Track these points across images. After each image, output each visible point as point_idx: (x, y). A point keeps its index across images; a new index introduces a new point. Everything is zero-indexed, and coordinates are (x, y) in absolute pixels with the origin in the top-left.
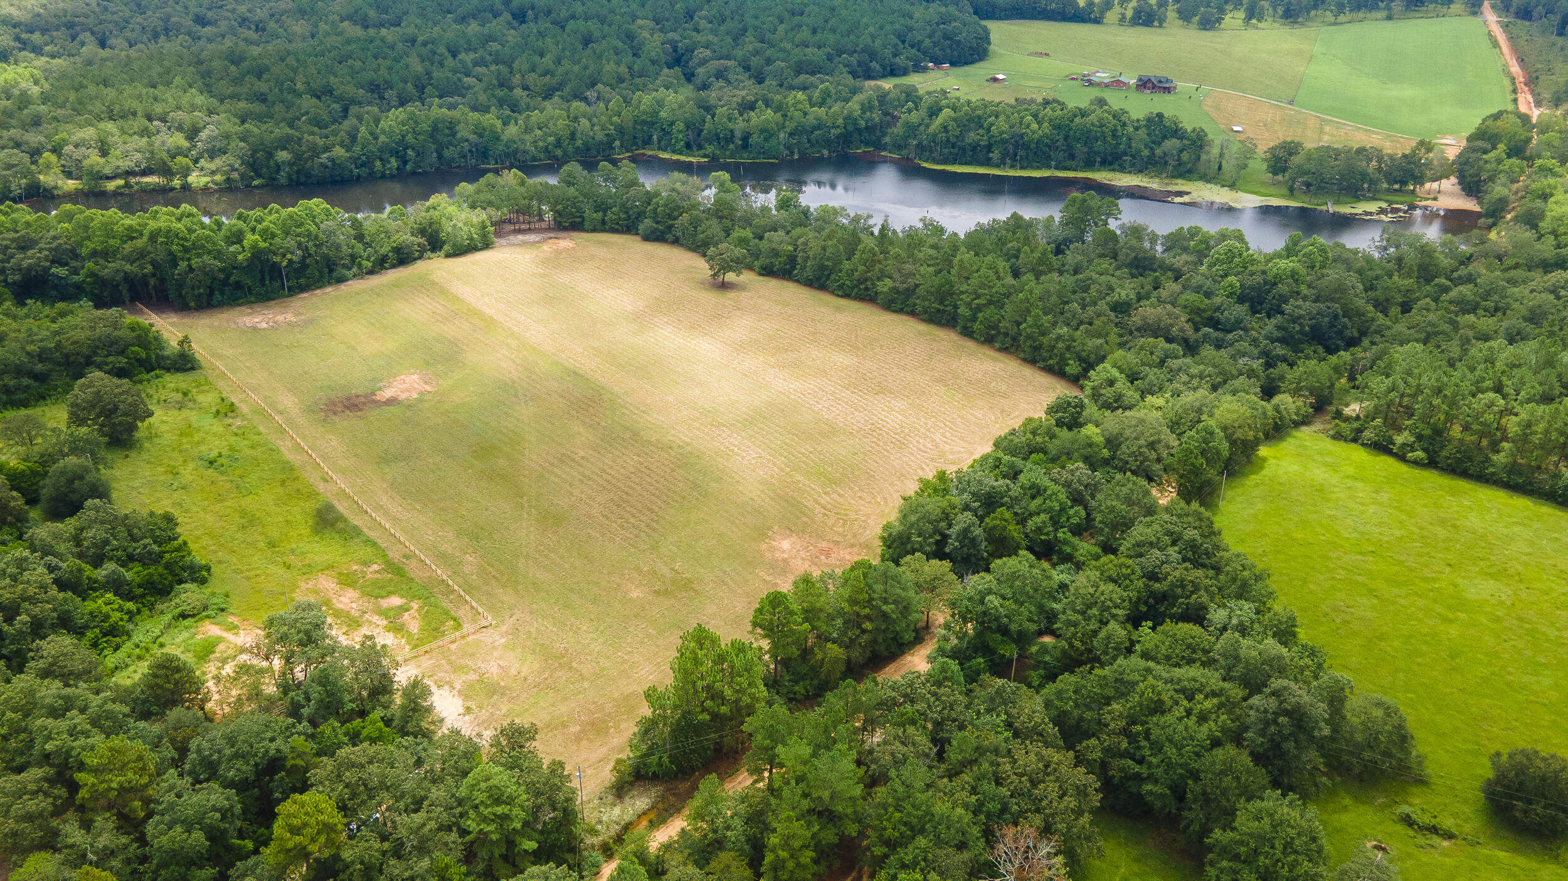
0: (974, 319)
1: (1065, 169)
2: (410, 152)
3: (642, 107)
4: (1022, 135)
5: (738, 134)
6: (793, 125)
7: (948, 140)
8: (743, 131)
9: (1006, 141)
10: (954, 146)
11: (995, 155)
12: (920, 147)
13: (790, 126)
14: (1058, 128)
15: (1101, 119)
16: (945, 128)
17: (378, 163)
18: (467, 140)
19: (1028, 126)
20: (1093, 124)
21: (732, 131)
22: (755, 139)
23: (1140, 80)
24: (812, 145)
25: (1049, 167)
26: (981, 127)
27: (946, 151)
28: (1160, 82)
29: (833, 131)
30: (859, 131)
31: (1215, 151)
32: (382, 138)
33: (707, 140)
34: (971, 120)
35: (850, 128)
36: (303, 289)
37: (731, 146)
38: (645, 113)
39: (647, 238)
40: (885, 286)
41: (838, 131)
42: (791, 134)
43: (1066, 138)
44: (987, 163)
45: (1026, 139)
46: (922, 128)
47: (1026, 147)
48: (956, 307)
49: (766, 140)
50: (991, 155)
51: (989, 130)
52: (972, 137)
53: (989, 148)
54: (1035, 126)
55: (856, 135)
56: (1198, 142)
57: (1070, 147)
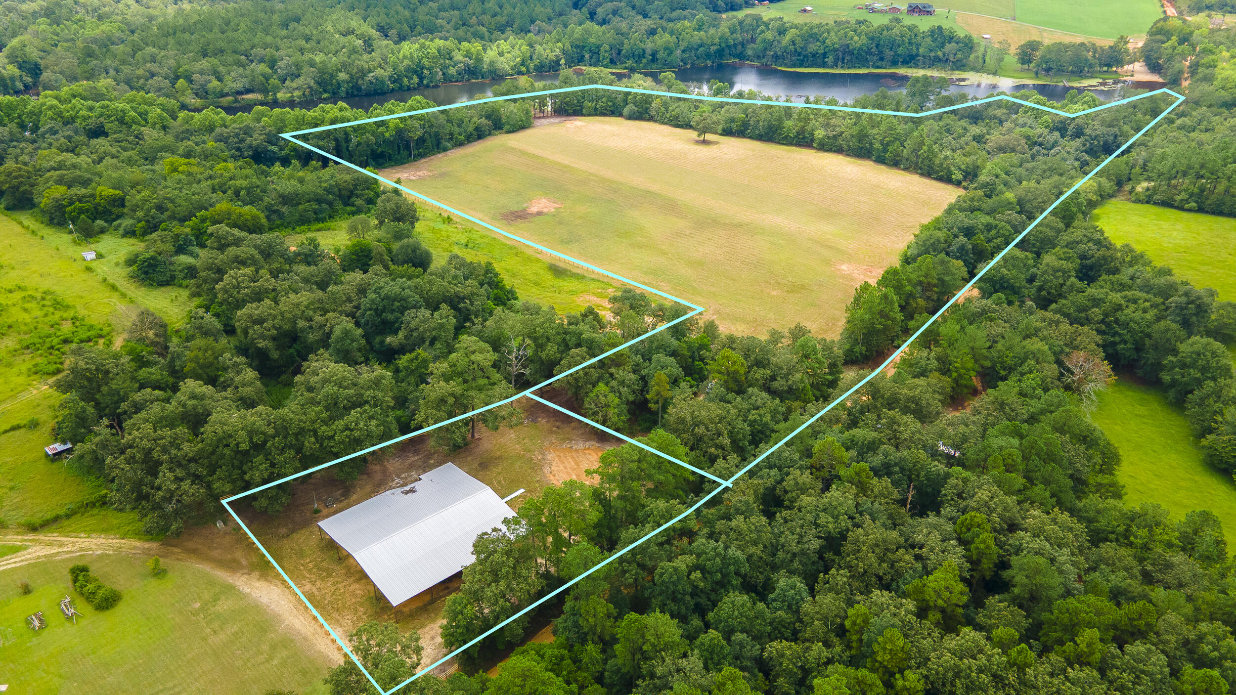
1: (878, 67)
2: (425, 71)
3: (575, 36)
4: (848, 46)
5: (649, 51)
6: (685, 44)
7: (796, 50)
8: (652, 50)
9: (837, 50)
10: (799, 54)
11: (830, 59)
12: (776, 57)
13: (683, 45)
14: (872, 39)
15: (901, 32)
16: (793, 43)
17: (405, 80)
18: (463, 62)
19: (852, 39)
20: (896, 35)
21: (644, 50)
22: (661, 55)
23: (911, 6)
24: (698, 58)
25: (868, 67)
26: (818, 40)
27: (795, 58)
28: (924, 7)
29: (712, 48)
30: (729, 47)
31: (982, 49)
32: (406, 62)
33: (626, 57)
34: (811, 36)
35: (723, 45)
36: (422, 156)
37: (644, 60)
38: (578, 39)
39: (630, 118)
41: (716, 47)
42: (684, 51)
43: (877, 46)
44: (824, 65)
45: (851, 48)
46: (775, 43)
47: (851, 53)
49: (669, 55)
50: (826, 60)
51: (824, 42)
52: (813, 47)
53: (825, 55)
54: (856, 38)
55: (727, 51)
56: (968, 45)
57: (881, 52)
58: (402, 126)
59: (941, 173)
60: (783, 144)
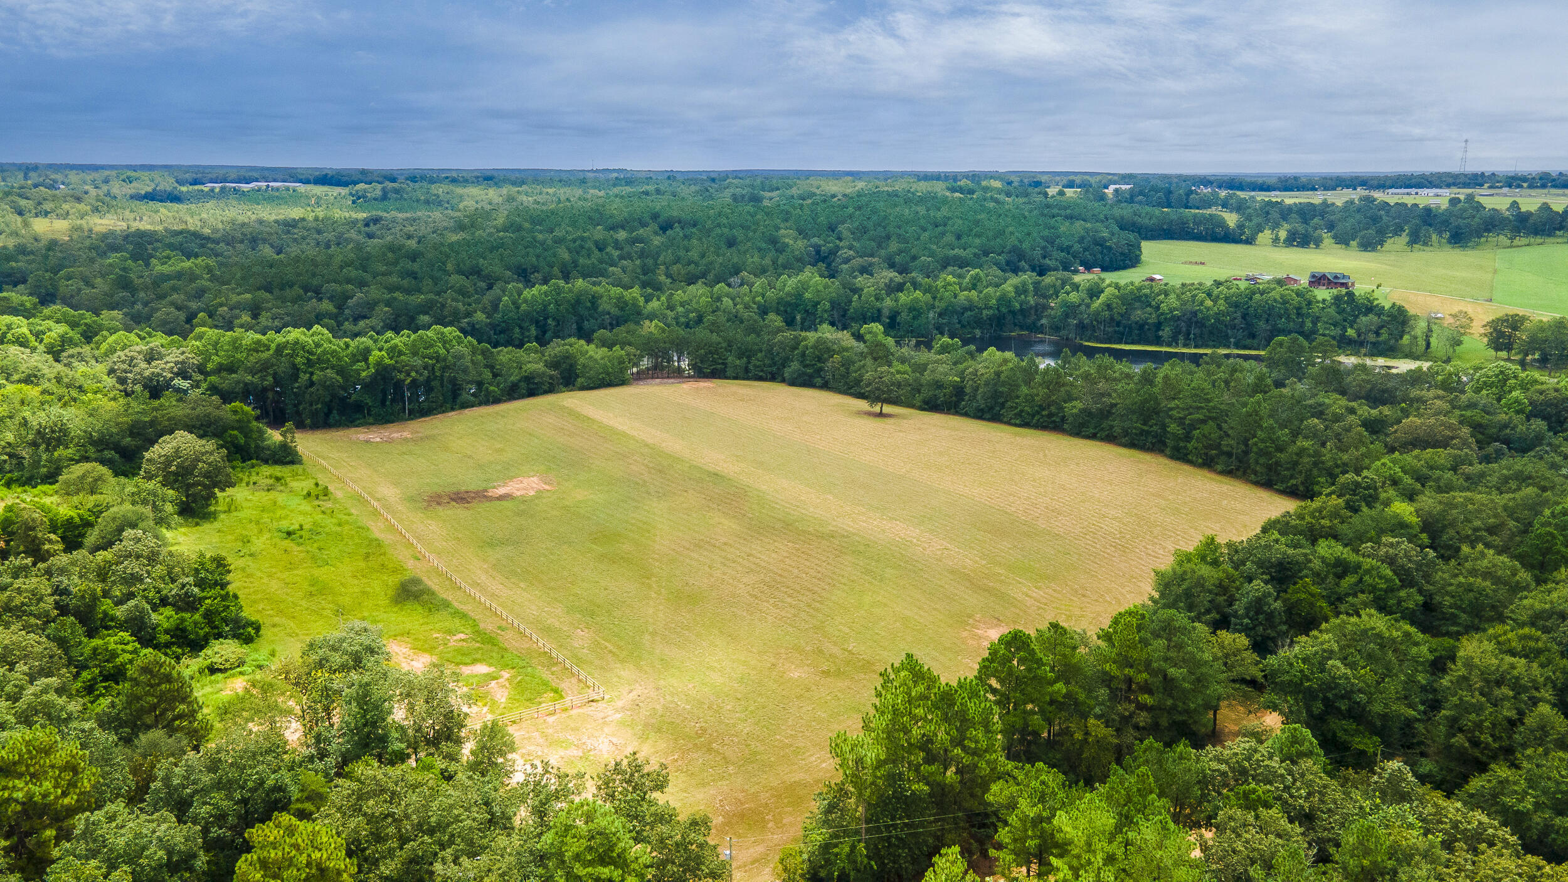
0: (1188, 438)
1: (1245, 348)
2: (550, 321)
3: (787, 289)
4: (1195, 313)
5: (886, 312)
6: (943, 305)
7: (1112, 319)
8: (891, 310)
9: (1179, 318)
10: (1118, 324)
11: (1166, 332)
12: (1082, 327)
13: (940, 305)
14: (1236, 305)
15: (1282, 296)
16: (1109, 306)
17: (517, 330)
18: (609, 313)
19: (1202, 303)
20: (1275, 300)
21: (879, 310)
22: (904, 316)
23: (1313, 276)
24: (963, 326)
25: (1228, 347)
26: (1150, 305)
27: (1110, 330)
28: (1336, 277)
29: (985, 312)
30: (1013, 313)
31: (1423, 324)
32: (524, 307)
33: (852, 319)
34: (1138, 299)
35: (1004, 310)
36: (424, 413)
38: (788, 294)
39: (793, 383)
40: (1074, 407)
41: (990, 312)
42: (940, 315)
43: (1244, 317)
44: (1158, 341)
45: (1200, 315)
46: (1083, 308)
47: (1201, 324)
48: (1164, 427)
49: (914, 318)
50: (1161, 333)
51: (1158, 308)
52: (1138, 314)
53: (1158, 326)
54: (1209, 303)
55: (1010, 317)
56: (1399, 319)
57: (1249, 325)
58: (387, 361)
59: (1294, 482)
60: (1016, 425)
